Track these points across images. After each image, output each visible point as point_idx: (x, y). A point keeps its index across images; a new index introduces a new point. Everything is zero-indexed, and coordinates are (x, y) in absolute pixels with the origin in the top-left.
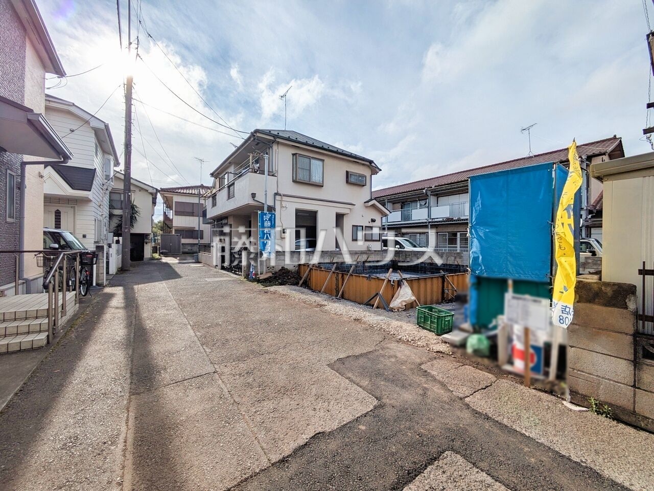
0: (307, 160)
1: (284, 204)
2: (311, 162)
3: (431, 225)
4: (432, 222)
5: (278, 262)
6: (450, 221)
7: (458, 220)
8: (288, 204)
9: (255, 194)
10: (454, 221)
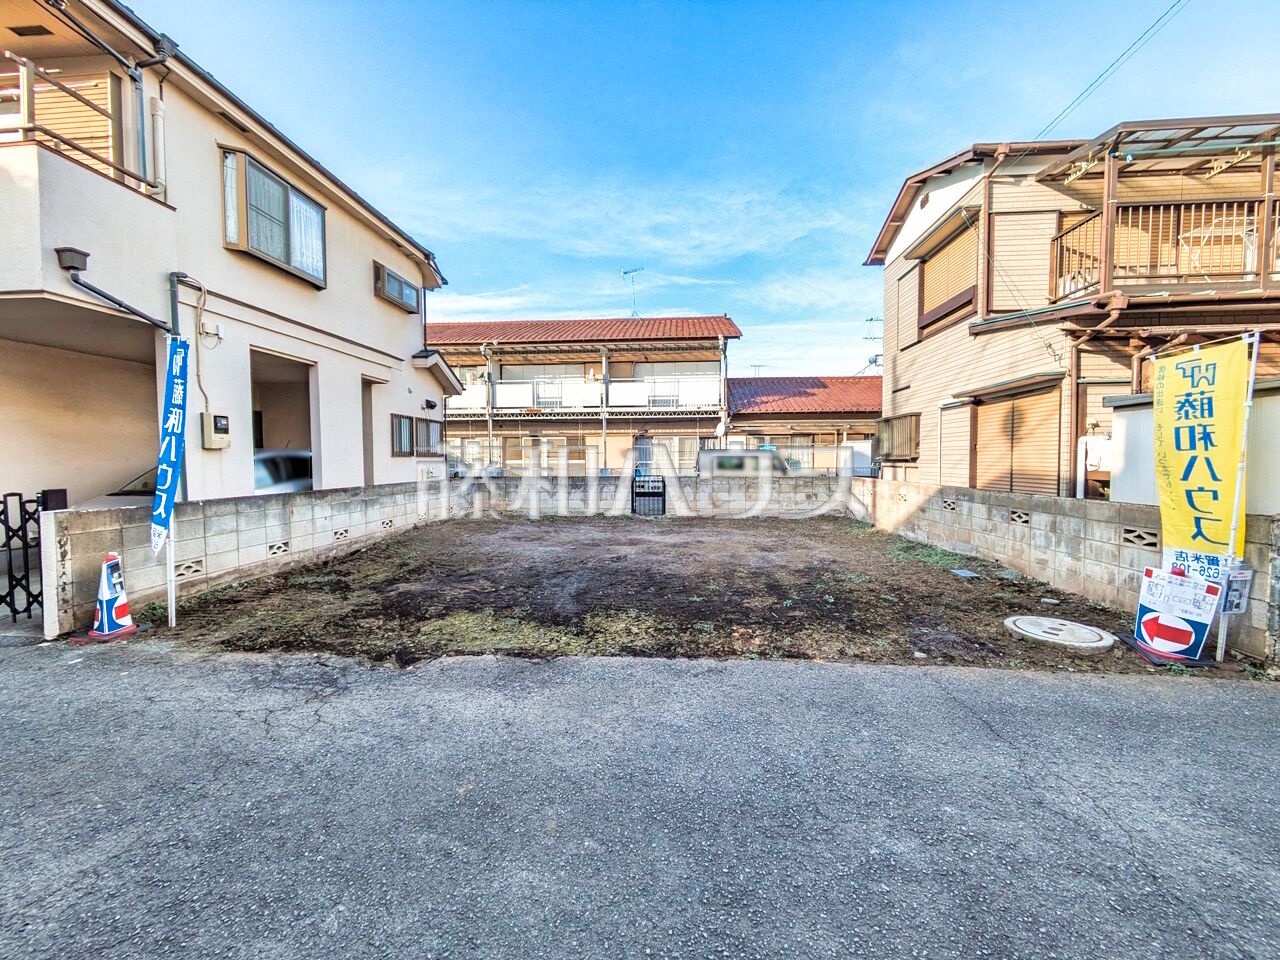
0: (276, 190)
1: (209, 323)
2: (291, 204)
3: (493, 421)
4: (498, 415)
5: (216, 542)
6: (535, 415)
7: (551, 414)
8: (225, 328)
9: (87, 255)
10: (543, 414)
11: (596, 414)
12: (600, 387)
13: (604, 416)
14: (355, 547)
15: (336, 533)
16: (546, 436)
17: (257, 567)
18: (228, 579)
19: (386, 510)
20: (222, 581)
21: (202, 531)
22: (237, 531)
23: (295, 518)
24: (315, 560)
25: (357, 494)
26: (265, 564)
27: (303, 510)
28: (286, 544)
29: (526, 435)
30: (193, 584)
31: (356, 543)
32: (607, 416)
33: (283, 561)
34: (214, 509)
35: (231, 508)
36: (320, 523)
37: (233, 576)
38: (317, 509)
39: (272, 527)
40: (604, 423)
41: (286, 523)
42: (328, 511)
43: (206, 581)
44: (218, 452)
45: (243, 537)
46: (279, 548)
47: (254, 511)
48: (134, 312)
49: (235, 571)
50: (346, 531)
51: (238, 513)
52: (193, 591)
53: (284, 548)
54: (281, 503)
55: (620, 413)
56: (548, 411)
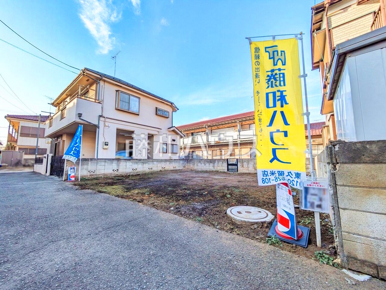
0: (127, 96)
1: (107, 124)
2: (130, 98)
3: (208, 146)
4: (209, 144)
5: (99, 167)
6: (219, 143)
7: (223, 143)
8: (110, 125)
9: (82, 114)
10: (221, 143)
11: (236, 141)
12: (238, 133)
13: (239, 142)
14: (138, 173)
15: (133, 169)
16: (224, 149)
17: (109, 174)
18: (101, 175)
19: (150, 165)
20: (99, 175)
21: (96, 164)
22: (105, 165)
23: (121, 164)
24: (126, 175)
25: (140, 161)
26: (111, 174)
27: (123, 163)
28: (117, 170)
29: (218, 149)
30: (93, 175)
31: (139, 172)
32: (240, 142)
33: (116, 174)
34: (99, 160)
35: (104, 160)
36: (128, 166)
37: (102, 175)
38: (127, 163)
39: (114, 166)
40: (239, 144)
41: (118, 165)
42: (131, 164)
43: (96, 175)
44: (106, 150)
45: (106, 167)
46: (115, 171)
47: (109, 162)
48: (90, 123)
49: (103, 174)
50: (136, 169)
51: (105, 162)
52: (93, 176)
53: (117, 171)
54: (117, 160)
55: (244, 141)
56: (222, 142)
